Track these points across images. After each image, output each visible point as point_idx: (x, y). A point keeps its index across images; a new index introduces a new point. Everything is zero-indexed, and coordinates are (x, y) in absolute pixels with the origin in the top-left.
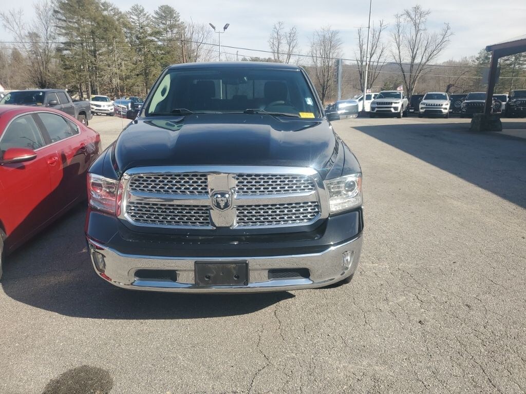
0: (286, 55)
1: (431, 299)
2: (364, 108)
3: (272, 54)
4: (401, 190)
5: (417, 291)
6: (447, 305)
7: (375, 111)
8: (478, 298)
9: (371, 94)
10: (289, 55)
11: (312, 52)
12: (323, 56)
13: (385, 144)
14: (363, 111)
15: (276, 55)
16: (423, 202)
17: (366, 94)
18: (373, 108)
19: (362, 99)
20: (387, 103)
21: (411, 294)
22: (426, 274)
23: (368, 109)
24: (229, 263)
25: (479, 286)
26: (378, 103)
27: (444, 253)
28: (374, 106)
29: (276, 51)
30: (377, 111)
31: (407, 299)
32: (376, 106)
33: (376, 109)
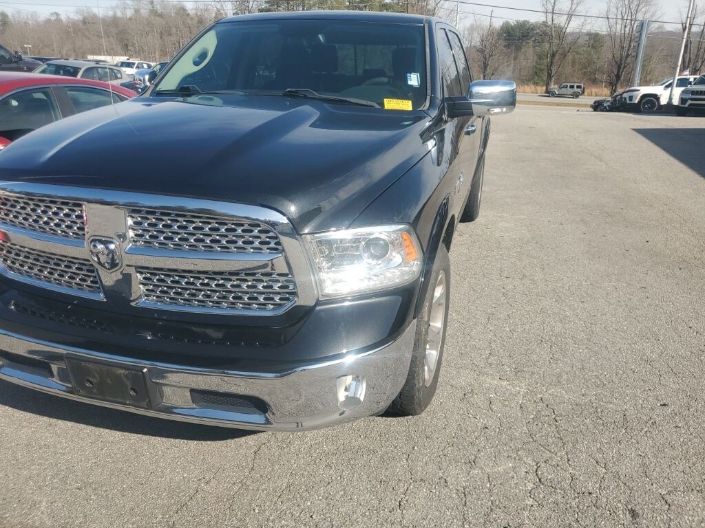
0: (565, 17)
1: (564, 479)
2: (671, 99)
3: (543, 14)
4: (650, 243)
5: (548, 454)
6: (587, 501)
7: (687, 105)
8: (667, 497)
9: (688, 77)
10: (570, 16)
11: (608, 11)
12: (625, 18)
13: (672, 160)
14: (670, 104)
15: (550, 16)
16: (676, 269)
17: (677, 77)
18: (683, 100)
19: (670, 85)
20: (697, 91)
21: (529, 461)
22: (588, 421)
23: (676, 102)
24: (118, 367)
25: (687, 470)
26: (693, 93)
27: (656, 380)
28: (685, 96)
29: (550, 10)
30: (690, 105)
31: (514, 468)
32: (690, 96)
33: (690, 102)
